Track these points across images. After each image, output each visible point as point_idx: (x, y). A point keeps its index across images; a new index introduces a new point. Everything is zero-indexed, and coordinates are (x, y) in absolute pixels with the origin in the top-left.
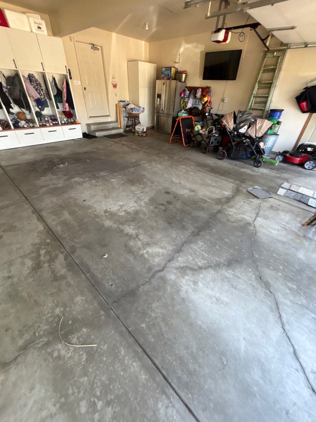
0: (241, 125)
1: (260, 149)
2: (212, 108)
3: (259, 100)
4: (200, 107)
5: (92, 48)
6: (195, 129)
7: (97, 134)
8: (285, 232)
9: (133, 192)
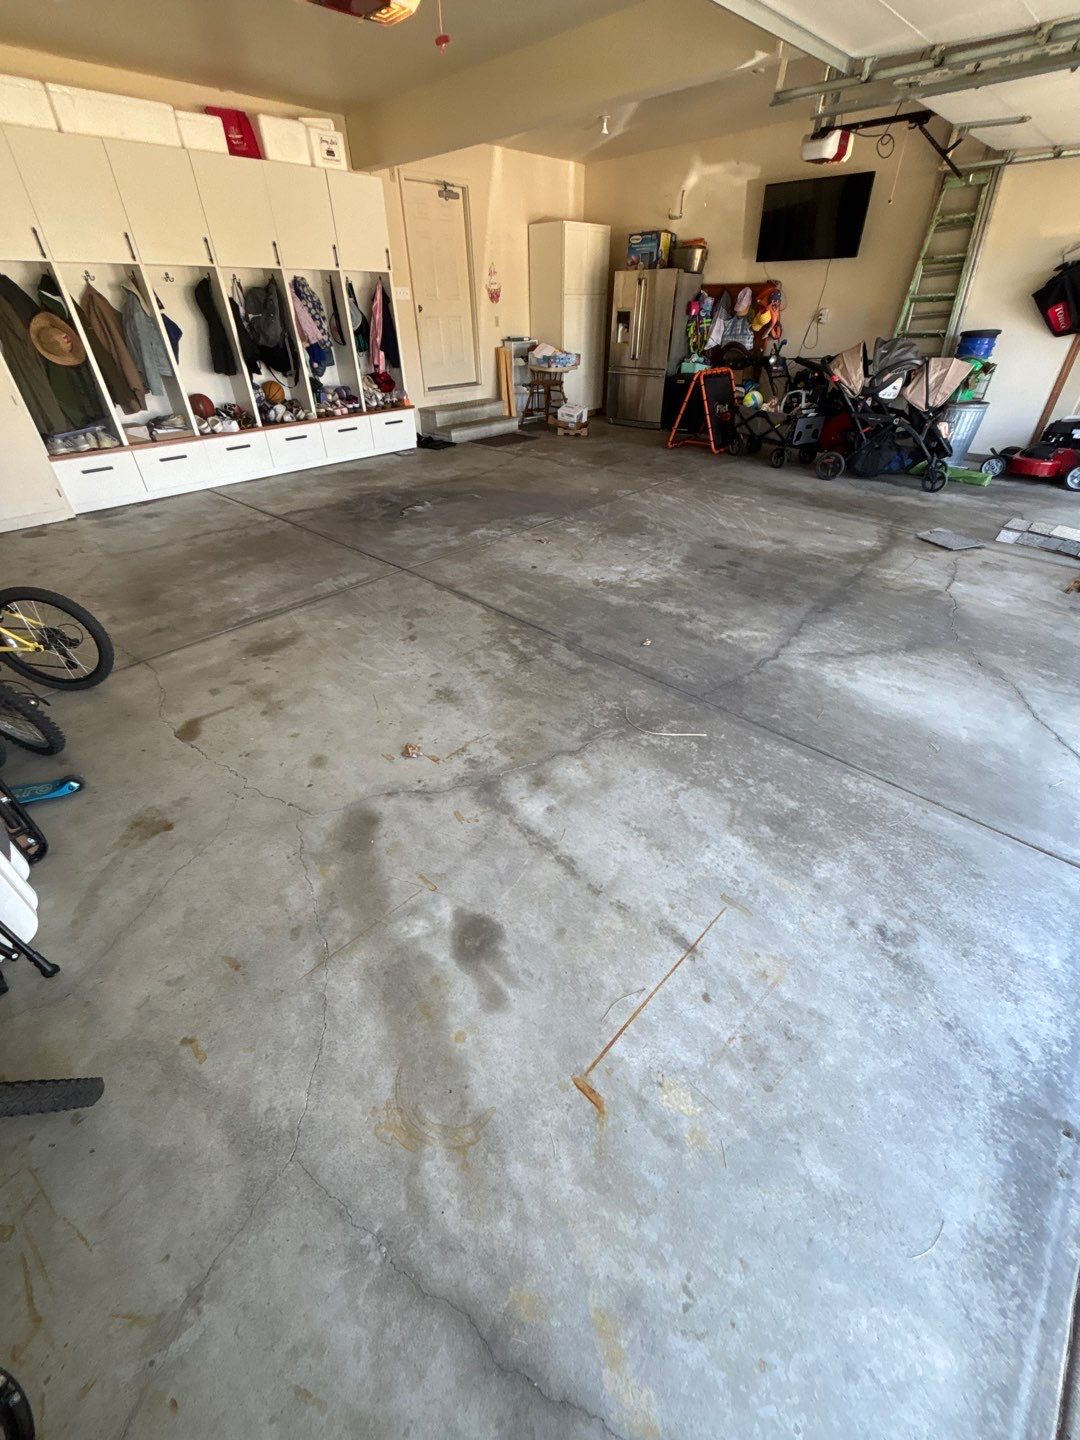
0: (885, 379)
1: (939, 442)
2: (784, 343)
3: (926, 307)
4: (749, 344)
5: (440, 194)
6: (745, 403)
7: (456, 436)
8: (1025, 604)
9: (635, 549)
